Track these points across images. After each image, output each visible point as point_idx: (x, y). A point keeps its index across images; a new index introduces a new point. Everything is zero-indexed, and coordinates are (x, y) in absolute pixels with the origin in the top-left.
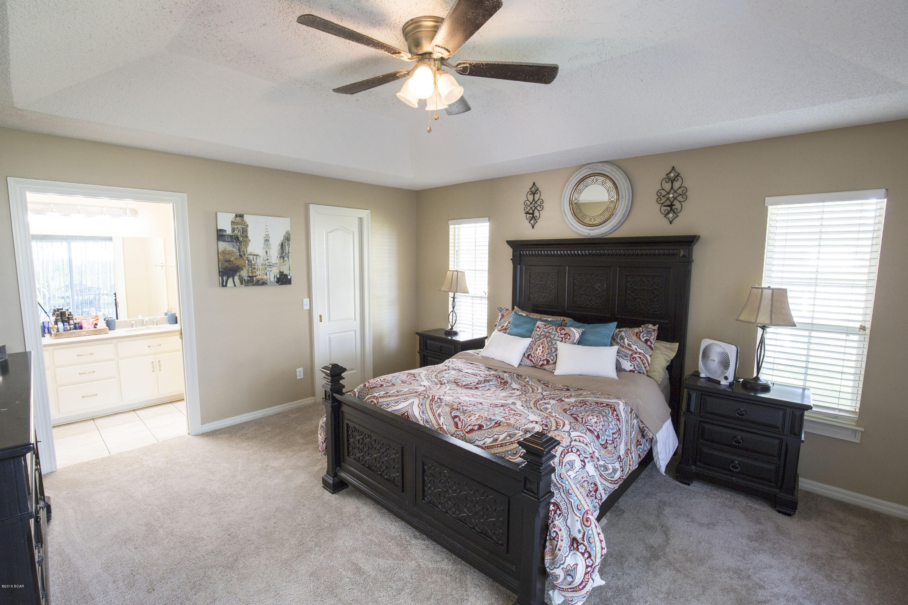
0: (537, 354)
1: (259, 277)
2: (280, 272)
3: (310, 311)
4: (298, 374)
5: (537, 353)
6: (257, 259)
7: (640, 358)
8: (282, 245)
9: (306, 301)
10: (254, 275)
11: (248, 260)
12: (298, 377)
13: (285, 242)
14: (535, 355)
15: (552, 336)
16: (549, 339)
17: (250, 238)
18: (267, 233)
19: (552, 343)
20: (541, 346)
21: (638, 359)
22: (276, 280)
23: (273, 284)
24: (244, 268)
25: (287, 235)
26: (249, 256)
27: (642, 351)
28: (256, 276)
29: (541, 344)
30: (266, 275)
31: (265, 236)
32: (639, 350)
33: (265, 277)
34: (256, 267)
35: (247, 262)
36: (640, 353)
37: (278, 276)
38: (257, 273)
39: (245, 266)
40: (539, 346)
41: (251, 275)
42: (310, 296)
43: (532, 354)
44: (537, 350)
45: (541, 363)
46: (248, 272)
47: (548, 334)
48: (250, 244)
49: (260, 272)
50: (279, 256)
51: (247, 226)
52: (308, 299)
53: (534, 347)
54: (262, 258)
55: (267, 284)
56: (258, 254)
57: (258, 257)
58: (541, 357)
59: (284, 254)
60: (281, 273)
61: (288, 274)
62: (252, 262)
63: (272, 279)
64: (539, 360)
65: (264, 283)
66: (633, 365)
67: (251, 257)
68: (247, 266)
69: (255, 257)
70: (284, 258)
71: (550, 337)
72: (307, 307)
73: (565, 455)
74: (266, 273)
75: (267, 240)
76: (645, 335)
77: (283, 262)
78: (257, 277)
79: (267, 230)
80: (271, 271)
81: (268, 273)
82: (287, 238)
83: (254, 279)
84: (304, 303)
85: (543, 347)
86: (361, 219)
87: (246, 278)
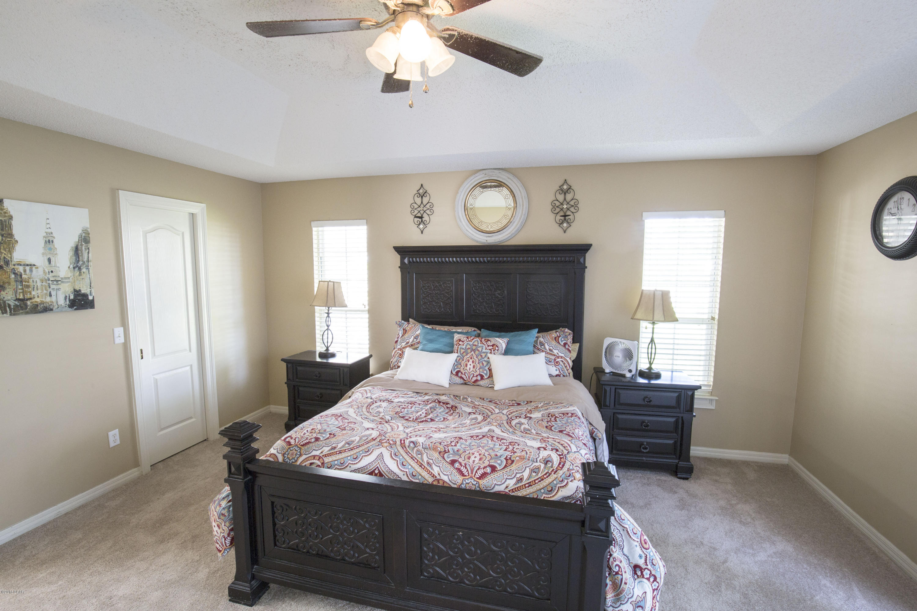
0: (468, 370)
1: (38, 300)
2: (75, 290)
3: (126, 346)
4: (111, 439)
5: (468, 368)
6: (31, 271)
7: (562, 361)
8: (77, 251)
9: (119, 331)
10: (28, 296)
11: (14, 273)
12: (112, 444)
13: (82, 245)
14: (466, 371)
15: (480, 349)
16: (477, 352)
17: (17, 237)
18: (49, 231)
19: (481, 356)
20: (471, 361)
21: (561, 363)
22: (68, 302)
23: (64, 309)
24: (6, 285)
25: (84, 235)
26: (16, 267)
27: (563, 355)
28: (31, 299)
29: (470, 359)
30: (50, 295)
31: (45, 234)
32: (560, 354)
33: (48, 299)
34: (31, 283)
35: (13, 276)
36: (562, 357)
37: (72, 297)
38: (33, 293)
39: (9, 283)
40: (469, 361)
41: (21, 297)
42: (124, 323)
43: (462, 370)
44: (466, 365)
45: (474, 379)
46: (16, 293)
47: (474, 347)
48: (18, 247)
49: (39, 291)
50: (72, 266)
51: (11, 218)
52: (122, 329)
53: (463, 362)
54: (41, 270)
55: (52, 310)
56: (33, 263)
57: (34, 268)
58: (473, 372)
59: (81, 263)
60: (77, 293)
61: (88, 293)
62: (23, 276)
63: (61, 301)
64: (472, 376)
65: (47, 309)
66: (558, 369)
67: (21, 269)
68: (13, 283)
69: (28, 268)
70: (80, 269)
71: (478, 350)
72: (120, 340)
74: (50, 293)
75: (49, 242)
76: (563, 339)
77: (80, 274)
78: (33, 300)
79: (48, 226)
80: (58, 289)
81: (53, 293)
82: (85, 239)
83: (29, 303)
84: (116, 334)
85: (473, 362)
86: (193, 216)
87: (12, 303)
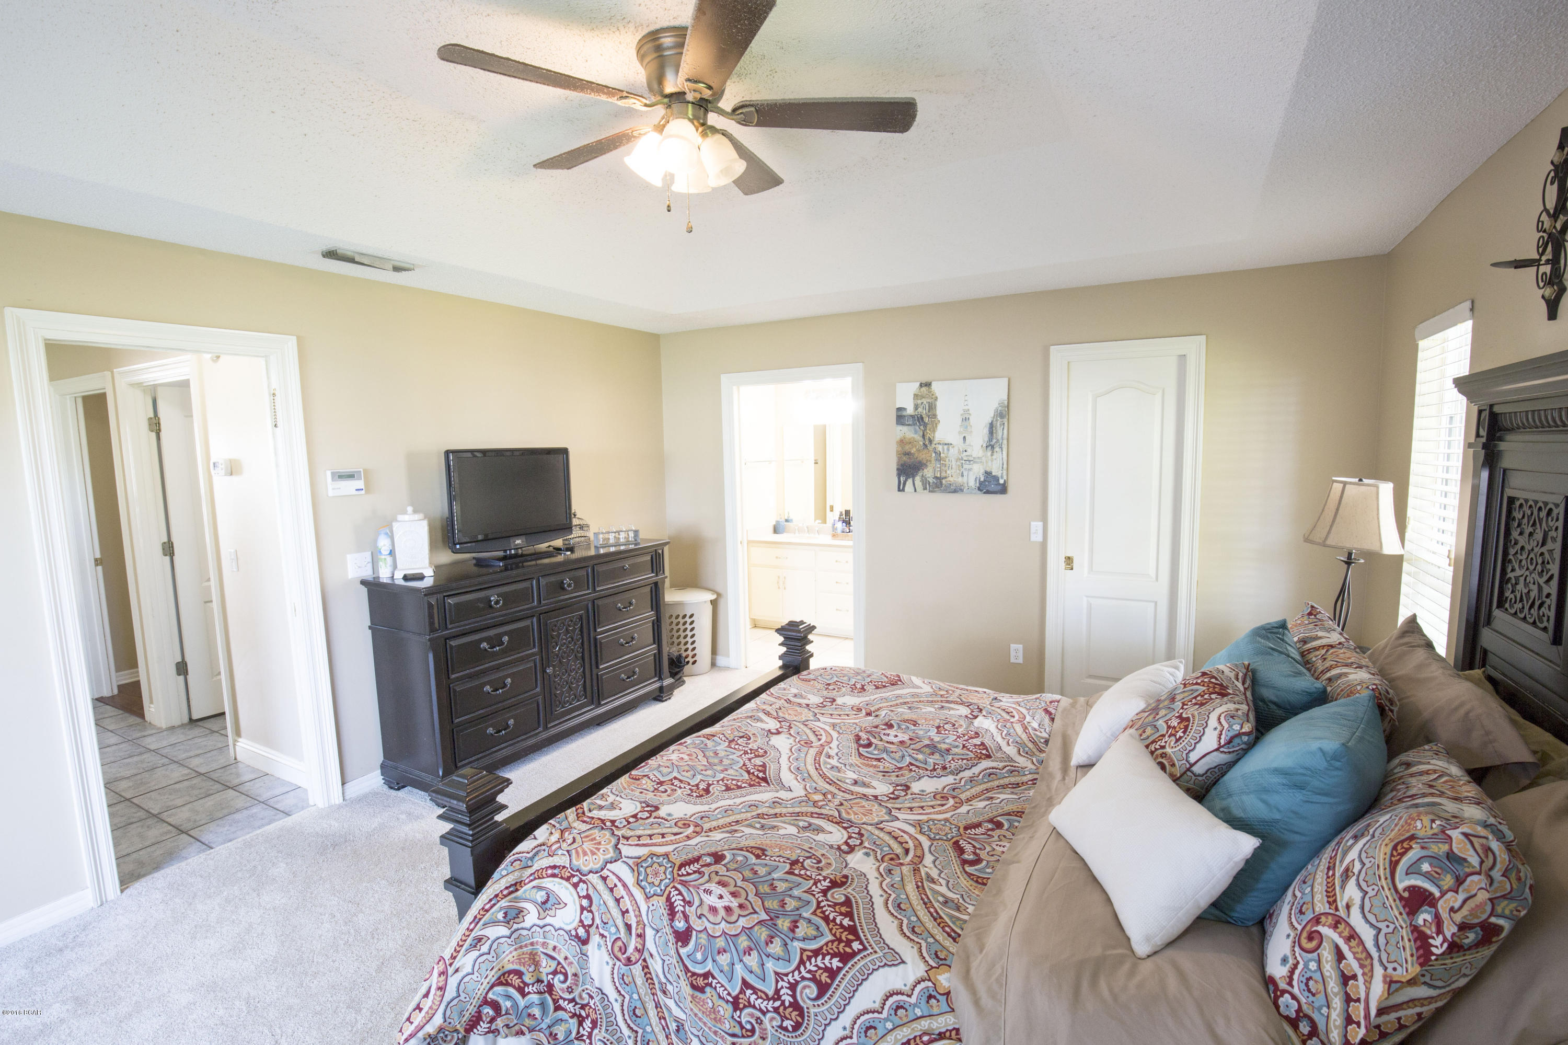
1: (950, 479)
2: (986, 472)
3: (1044, 545)
4: (1013, 654)
6: (948, 450)
7: (1340, 956)
8: (992, 427)
9: (1037, 526)
10: (943, 474)
11: (935, 453)
12: (1013, 660)
13: (997, 420)
17: (939, 417)
18: (966, 408)
21: (1327, 954)
22: (978, 485)
23: (974, 492)
24: (928, 464)
25: (1000, 408)
26: (937, 446)
27: (1367, 934)
28: (946, 478)
30: (963, 476)
31: (962, 412)
32: (1356, 919)
33: (960, 480)
34: (947, 463)
35: (934, 455)
36: (1352, 936)
37: (982, 479)
38: (948, 472)
39: (930, 461)
41: (939, 476)
42: (1044, 519)
46: (935, 470)
48: (940, 427)
49: (953, 471)
50: (985, 445)
51: (936, 399)
52: (1040, 524)
54: (956, 448)
55: (962, 490)
56: (950, 442)
57: (951, 447)
59: (994, 441)
60: (988, 474)
61: (1000, 475)
62: (942, 455)
63: (972, 483)
65: (957, 490)
67: (940, 448)
68: (933, 462)
69: (946, 447)
70: (993, 447)
72: (1037, 537)
73: (554, 875)
74: (962, 473)
75: (966, 419)
77: (992, 455)
78: (947, 479)
79: (966, 403)
80: (970, 470)
81: (965, 473)
82: (1004, 413)
83: (944, 481)
84: (1033, 530)
86: (1182, 358)
87: (931, 480)
